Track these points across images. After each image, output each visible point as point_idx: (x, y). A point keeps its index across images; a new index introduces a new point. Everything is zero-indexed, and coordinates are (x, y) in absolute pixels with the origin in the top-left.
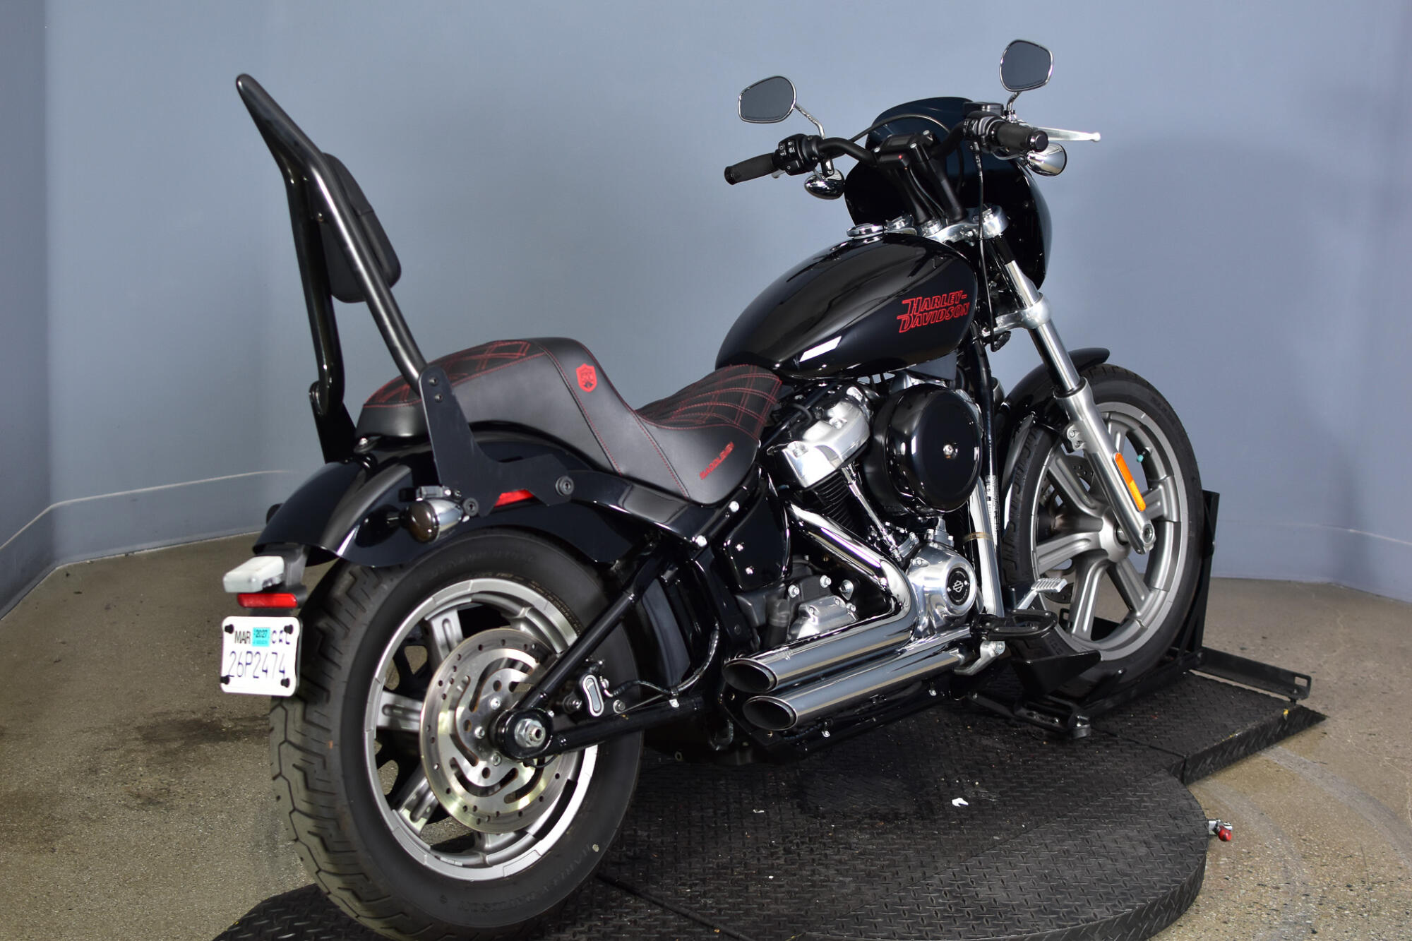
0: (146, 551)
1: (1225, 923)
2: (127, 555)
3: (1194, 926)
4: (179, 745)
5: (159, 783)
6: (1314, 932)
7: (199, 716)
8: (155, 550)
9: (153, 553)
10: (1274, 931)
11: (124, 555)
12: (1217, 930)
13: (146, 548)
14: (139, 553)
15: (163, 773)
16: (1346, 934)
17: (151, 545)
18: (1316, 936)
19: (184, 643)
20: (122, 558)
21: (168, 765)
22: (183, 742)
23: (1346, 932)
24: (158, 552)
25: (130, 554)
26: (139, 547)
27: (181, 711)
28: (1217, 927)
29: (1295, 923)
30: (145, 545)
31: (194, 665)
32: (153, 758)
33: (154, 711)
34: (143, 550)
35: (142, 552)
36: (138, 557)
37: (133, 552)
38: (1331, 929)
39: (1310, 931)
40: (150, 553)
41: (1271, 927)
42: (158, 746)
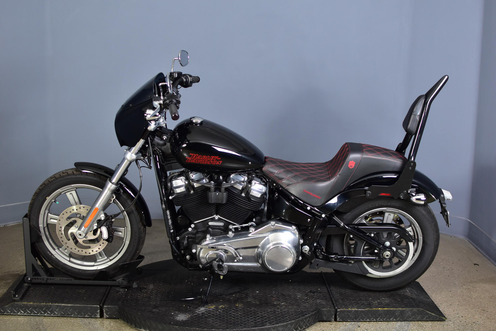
0: (11, 225)
1: (331, 325)
2: (4, 226)
3: (321, 326)
4: (11, 281)
5: (3, 292)
6: (359, 327)
7: (19, 272)
8: (14, 224)
9: (13, 225)
10: (346, 327)
11: (3, 226)
12: (328, 327)
13: (11, 224)
14: (9, 225)
15: (4, 289)
16: (369, 327)
17: (12, 223)
18: (359, 328)
19: (18, 251)
20: (3, 227)
21: (6, 287)
22: (12, 280)
23: (370, 326)
24: (15, 225)
25: (6, 226)
26: (8, 223)
27: (13, 271)
28: (328, 326)
29: (354, 324)
30: (11, 223)
31: (20, 258)
32: (2, 285)
33: (5, 271)
34: (10, 224)
35: (10, 225)
36: (8, 226)
37: (7, 225)
38: (365, 326)
39: (358, 327)
40: (12, 225)
41: (346, 326)
42: (4, 281)
